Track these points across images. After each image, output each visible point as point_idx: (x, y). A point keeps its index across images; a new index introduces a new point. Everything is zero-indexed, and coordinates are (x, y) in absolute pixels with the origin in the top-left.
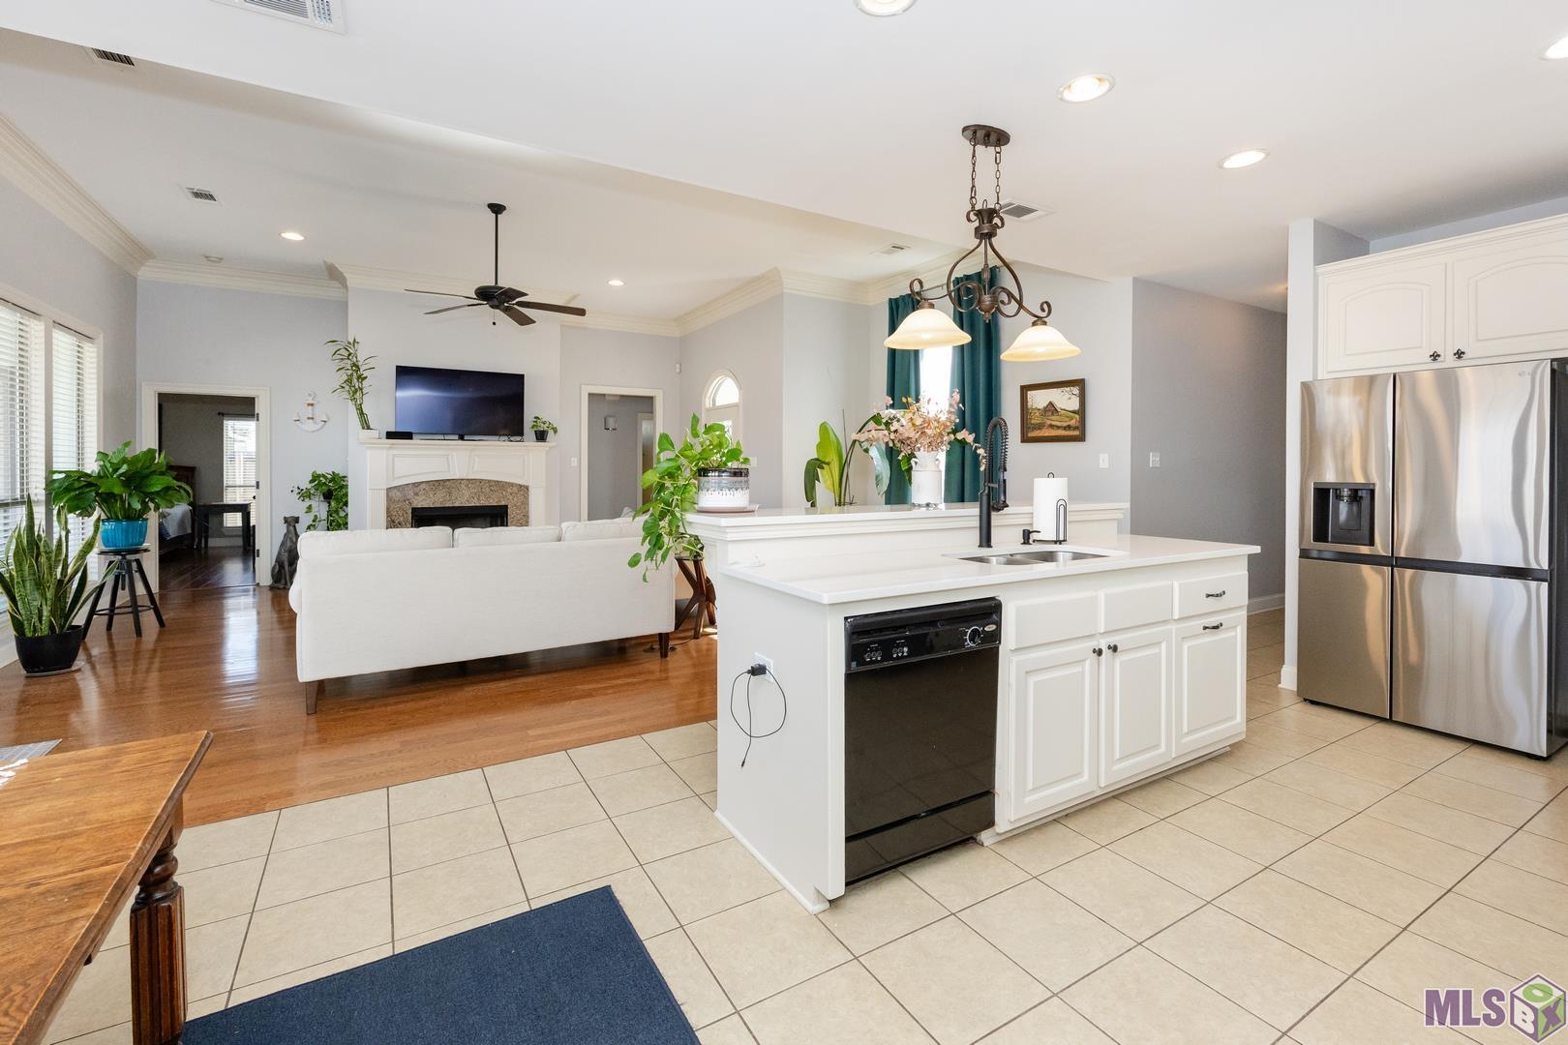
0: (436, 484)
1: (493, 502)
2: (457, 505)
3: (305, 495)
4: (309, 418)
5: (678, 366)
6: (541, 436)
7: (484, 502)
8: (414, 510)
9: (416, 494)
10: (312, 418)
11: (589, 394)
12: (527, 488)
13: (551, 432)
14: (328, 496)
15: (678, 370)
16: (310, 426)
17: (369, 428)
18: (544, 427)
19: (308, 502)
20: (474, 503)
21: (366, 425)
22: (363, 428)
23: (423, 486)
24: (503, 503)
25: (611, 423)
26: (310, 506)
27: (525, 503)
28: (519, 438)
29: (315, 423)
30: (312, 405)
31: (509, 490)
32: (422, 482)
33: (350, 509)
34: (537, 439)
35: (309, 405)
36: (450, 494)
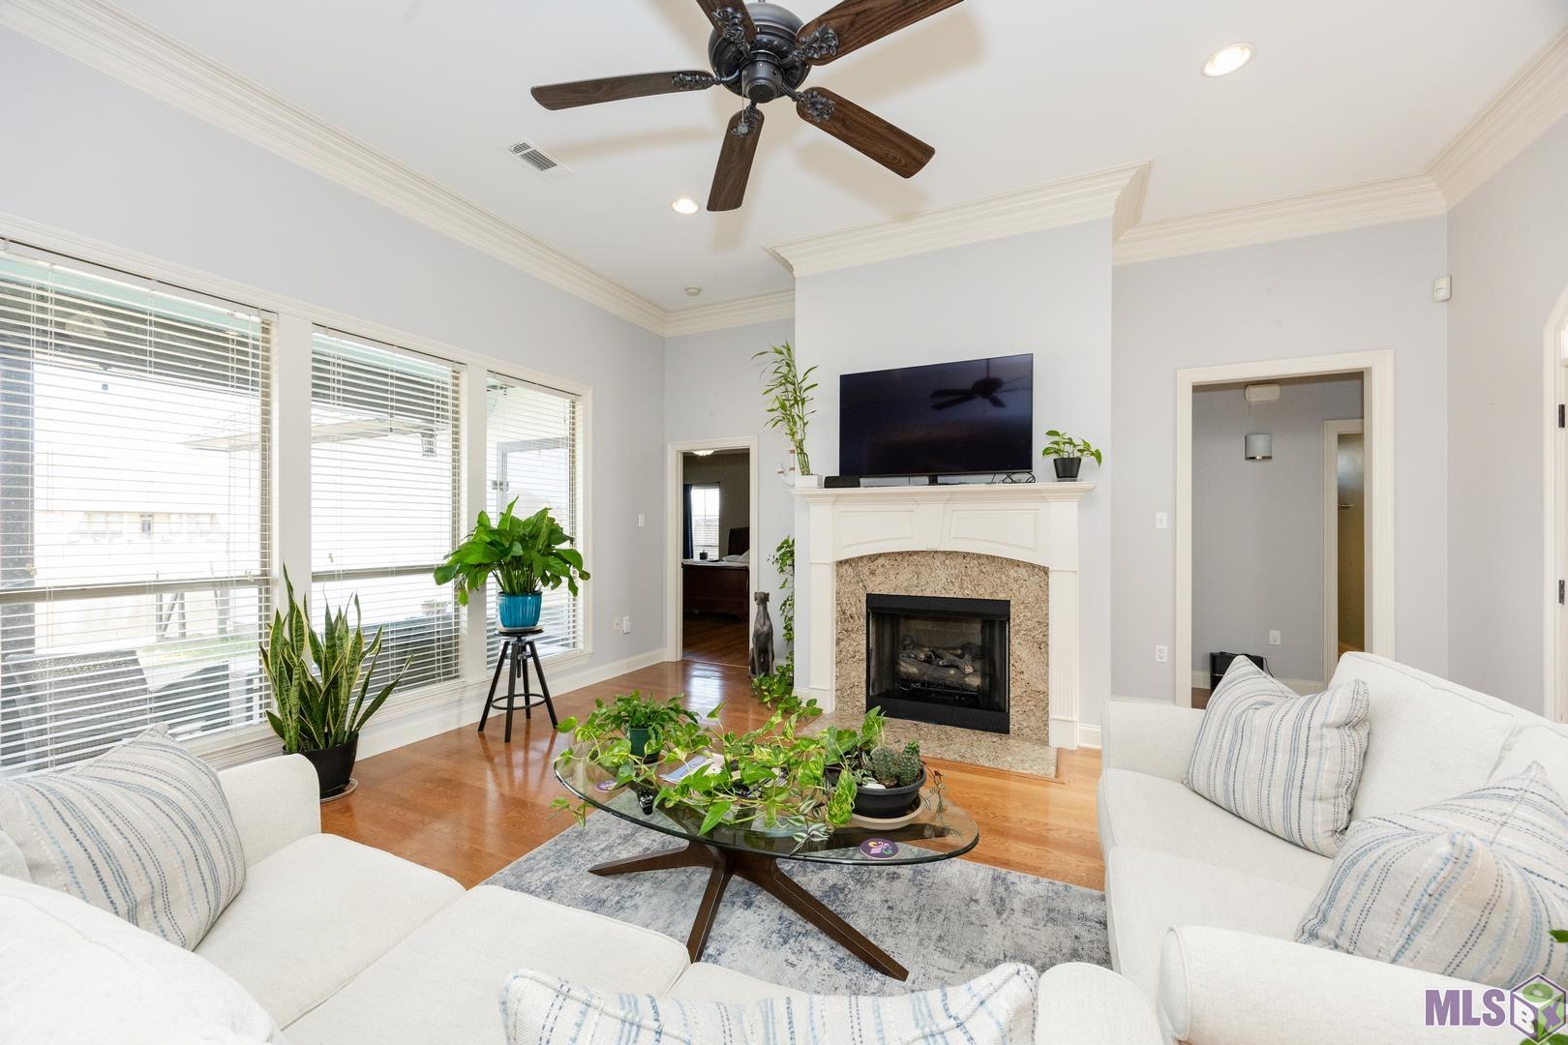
0: (899, 558)
1: (985, 594)
2: (928, 593)
5: (1444, 283)
6: (1067, 469)
7: (969, 593)
8: (870, 597)
9: (873, 573)
11: (1198, 389)
12: (1045, 571)
13: (1087, 460)
15: (1443, 294)
17: (809, 473)
18: (1069, 451)
20: (956, 592)
21: (804, 470)
22: (803, 474)
23: (881, 561)
24: (1001, 596)
25: (1259, 446)
27: (1043, 599)
28: (1026, 476)
31: (1013, 573)
32: (880, 555)
34: (1058, 476)
36: (918, 574)
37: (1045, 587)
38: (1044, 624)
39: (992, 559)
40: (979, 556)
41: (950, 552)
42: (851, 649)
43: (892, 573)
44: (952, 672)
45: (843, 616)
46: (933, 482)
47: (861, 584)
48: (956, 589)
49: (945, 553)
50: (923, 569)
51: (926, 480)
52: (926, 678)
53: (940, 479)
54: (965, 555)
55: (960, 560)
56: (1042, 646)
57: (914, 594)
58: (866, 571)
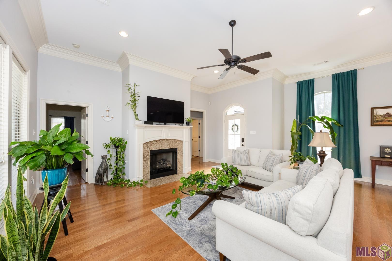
0: (157, 141)
1: (173, 147)
2: (163, 148)
3: (107, 146)
4: (107, 116)
8: (151, 151)
9: (151, 145)
10: (108, 116)
12: (182, 141)
14: (117, 147)
16: (108, 119)
17: (138, 120)
19: (108, 149)
20: (168, 148)
21: (137, 119)
22: (136, 120)
23: (153, 142)
24: (176, 147)
26: (109, 150)
28: (182, 124)
29: (109, 118)
30: (108, 111)
31: (178, 143)
33: (126, 152)
34: (187, 125)
35: (107, 111)
36: (161, 144)
37: (182, 145)
38: (182, 151)
39: (174, 140)
40: (172, 140)
41: (167, 139)
42: (146, 165)
43: (156, 145)
44: (165, 165)
45: (144, 157)
46: (165, 124)
47: (149, 148)
48: (169, 147)
49: (166, 139)
50: (162, 143)
51: (163, 123)
52: (160, 168)
53: (167, 124)
54: (170, 139)
55: (169, 140)
56: (182, 155)
57: (160, 149)
58: (150, 145)
